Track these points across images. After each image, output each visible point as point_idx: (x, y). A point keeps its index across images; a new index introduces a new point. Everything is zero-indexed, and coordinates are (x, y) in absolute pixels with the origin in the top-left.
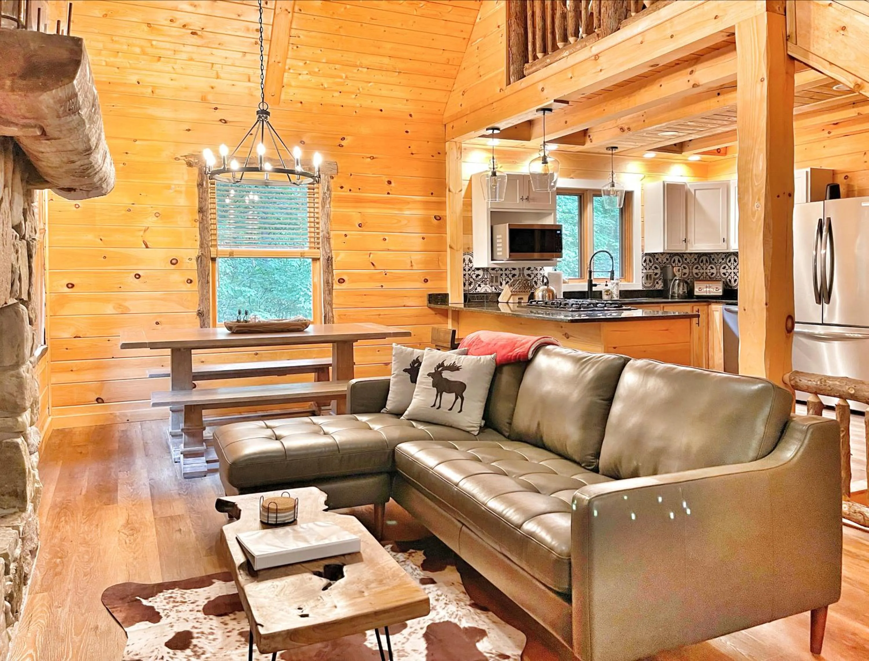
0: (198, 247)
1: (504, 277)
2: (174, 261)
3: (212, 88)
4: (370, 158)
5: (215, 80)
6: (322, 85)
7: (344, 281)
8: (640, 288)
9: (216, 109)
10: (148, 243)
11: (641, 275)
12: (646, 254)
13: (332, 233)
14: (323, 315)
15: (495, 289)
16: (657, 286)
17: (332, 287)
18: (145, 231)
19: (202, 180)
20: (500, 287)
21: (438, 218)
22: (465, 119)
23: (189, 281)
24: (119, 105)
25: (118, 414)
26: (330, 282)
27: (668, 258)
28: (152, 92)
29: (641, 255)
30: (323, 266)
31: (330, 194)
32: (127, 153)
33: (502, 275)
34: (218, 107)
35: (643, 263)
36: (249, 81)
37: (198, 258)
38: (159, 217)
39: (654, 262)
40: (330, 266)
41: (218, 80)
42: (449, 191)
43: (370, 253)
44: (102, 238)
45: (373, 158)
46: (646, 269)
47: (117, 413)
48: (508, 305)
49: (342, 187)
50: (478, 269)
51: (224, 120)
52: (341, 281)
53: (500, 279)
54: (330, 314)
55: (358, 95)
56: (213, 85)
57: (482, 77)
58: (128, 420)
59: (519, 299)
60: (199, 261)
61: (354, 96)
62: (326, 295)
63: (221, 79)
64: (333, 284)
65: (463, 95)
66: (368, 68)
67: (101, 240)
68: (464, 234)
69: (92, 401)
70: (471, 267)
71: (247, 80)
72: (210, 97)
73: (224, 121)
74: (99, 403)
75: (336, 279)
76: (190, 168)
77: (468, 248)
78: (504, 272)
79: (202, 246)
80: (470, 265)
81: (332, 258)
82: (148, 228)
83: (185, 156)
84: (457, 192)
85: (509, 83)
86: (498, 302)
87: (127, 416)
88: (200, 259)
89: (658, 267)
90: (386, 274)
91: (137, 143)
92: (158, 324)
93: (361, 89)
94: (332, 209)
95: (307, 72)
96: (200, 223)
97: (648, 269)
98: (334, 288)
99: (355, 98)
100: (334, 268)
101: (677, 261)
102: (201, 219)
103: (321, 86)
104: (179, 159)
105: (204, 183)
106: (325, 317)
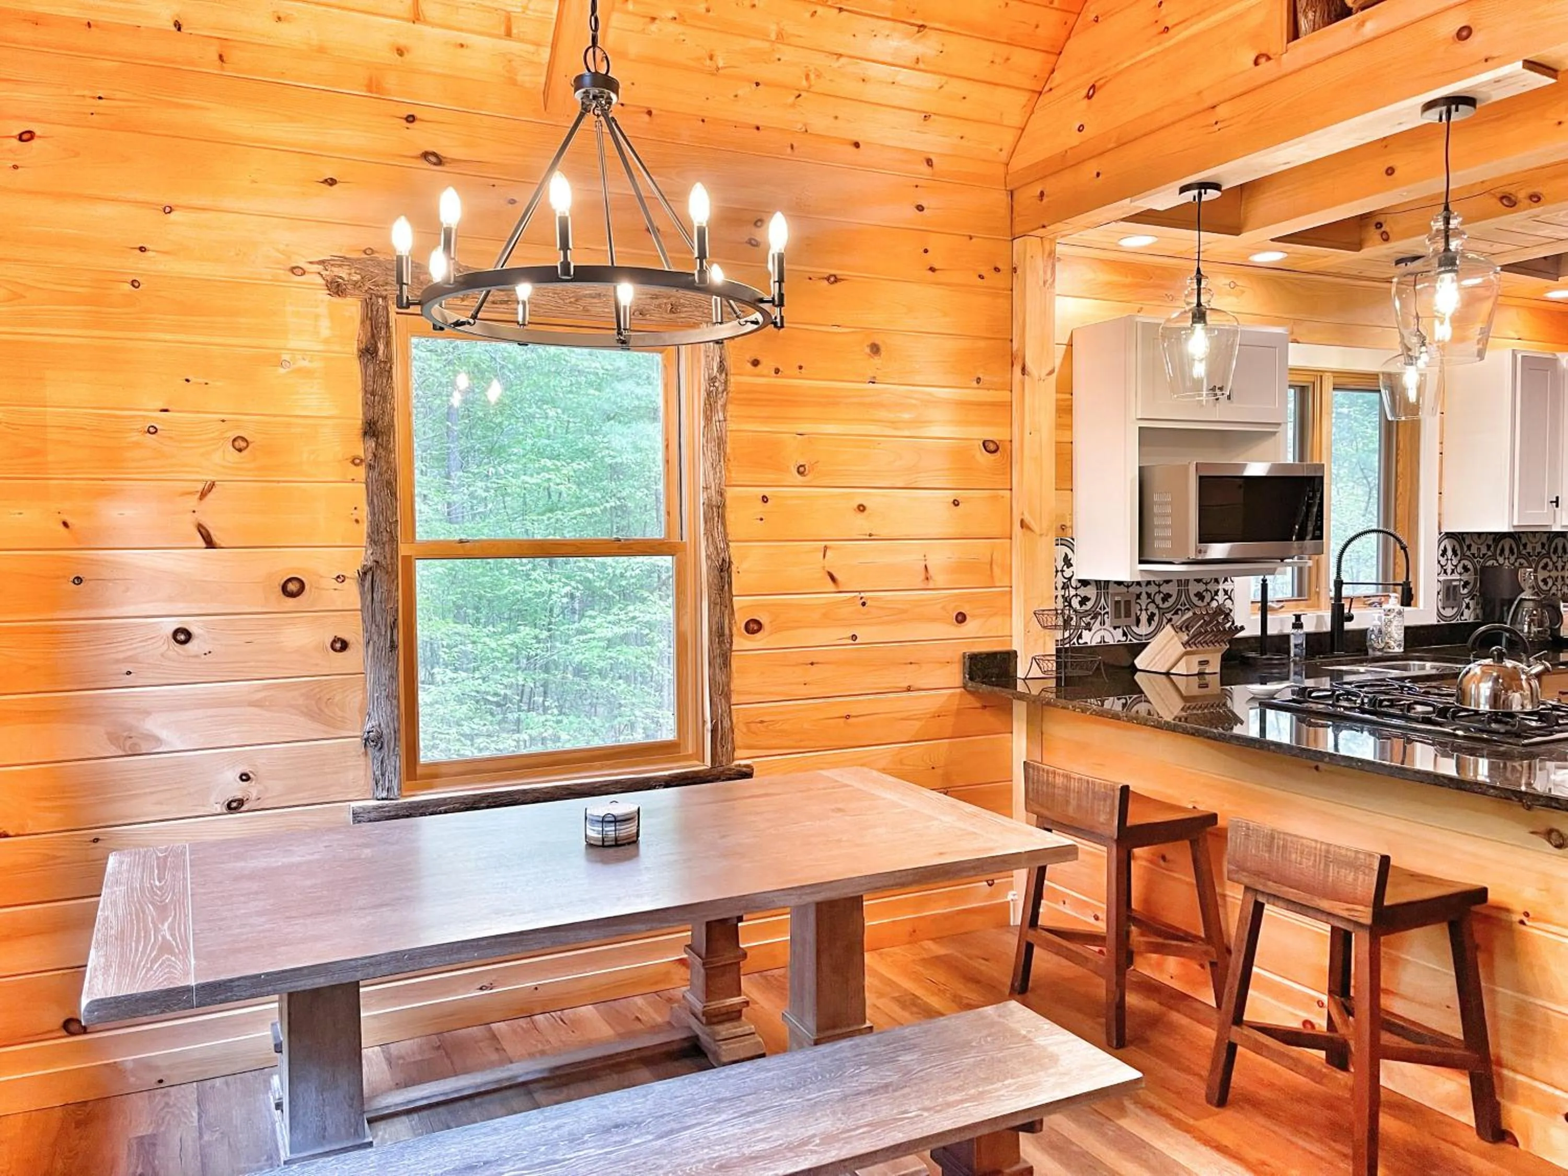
0: (364, 541)
1: (1144, 600)
2: (292, 587)
3: (400, 52)
4: (828, 279)
5: (411, 24)
6: (711, 58)
7: (760, 625)
8: (1433, 620)
9: (411, 119)
10: (212, 533)
11: (1436, 587)
12: (1447, 533)
13: (730, 493)
14: (709, 726)
15: (1125, 634)
16: (1466, 616)
17: (731, 645)
18: (203, 495)
19: (373, 336)
20: (1135, 629)
21: (990, 447)
22: (1091, 168)
23: (338, 645)
24: (119, 95)
25: (130, 1066)
26: (727, 631)
27: (1490, 542)
28: (221, 57)
29: (1436, 536)
30: (710, 587)
31: (726, 382)
32: (142, 249)
33: (1138, 596)
34: (417, 115)
35: (1441, 558)
36: (509, 34)
37: (365, 573)
38: (245, 453)
39: (1463, 554)
40: (726, 587)
41: (417, 26)
42: (1023, 370)
43: (826, 548)
44: (70, 521)
45: (837, 280)
46: (1445, 572)
47: (128, 1059)
48: (1172, 681)
49: (756, 363)
50: (1085, 583)
51: (434, 154)
52: (754, 627)
53: (1135, 609)
54: (726, 724)
55: (804, 94)
56: (402, 42)
57: (1171, 32)
58: (161, 1081)
59: (1202, 663)
60: (367, 584)
61: (791, 99)
62: (717, 671)
63: (426, 22)
64: (731, 636)
65: (1089, 97)
66: (841, 10)
67: (65, 524)
68: (1056, 489)
69: (52, 1031)
70: (1070, 579)
71: (502, 30)
72: (391, 81)
73: (433, 159)
74: (72, 1034)
75: (740, 620)
76: (336, 299)
77: (1063, 528)
78: (1144, 589)
79: (374, 538)
80: (1068, 573)
81: (730, 563)
82: (213, 485)
83: (322, 262)
84: (1043, 375)
85: (1294, 34)
86: (1134, 670)
87: (156, 1068)
88: (369, 577)
89: (1470, 566)
90: (864, 604)
91: (173, 216)
92: (248, 779)
93: (812, 76)
94: (732, 426)
95: (672, 14)
96: (371, 467)
97: (1449, 571)
98: (734, 648)
99: (793, 106)
100: (734, 593)
101: (1507, 552)
102: (370, 456)
103: (708, 62)
104: (304, 273)
105: (381, 347)
106: (714, 731)
